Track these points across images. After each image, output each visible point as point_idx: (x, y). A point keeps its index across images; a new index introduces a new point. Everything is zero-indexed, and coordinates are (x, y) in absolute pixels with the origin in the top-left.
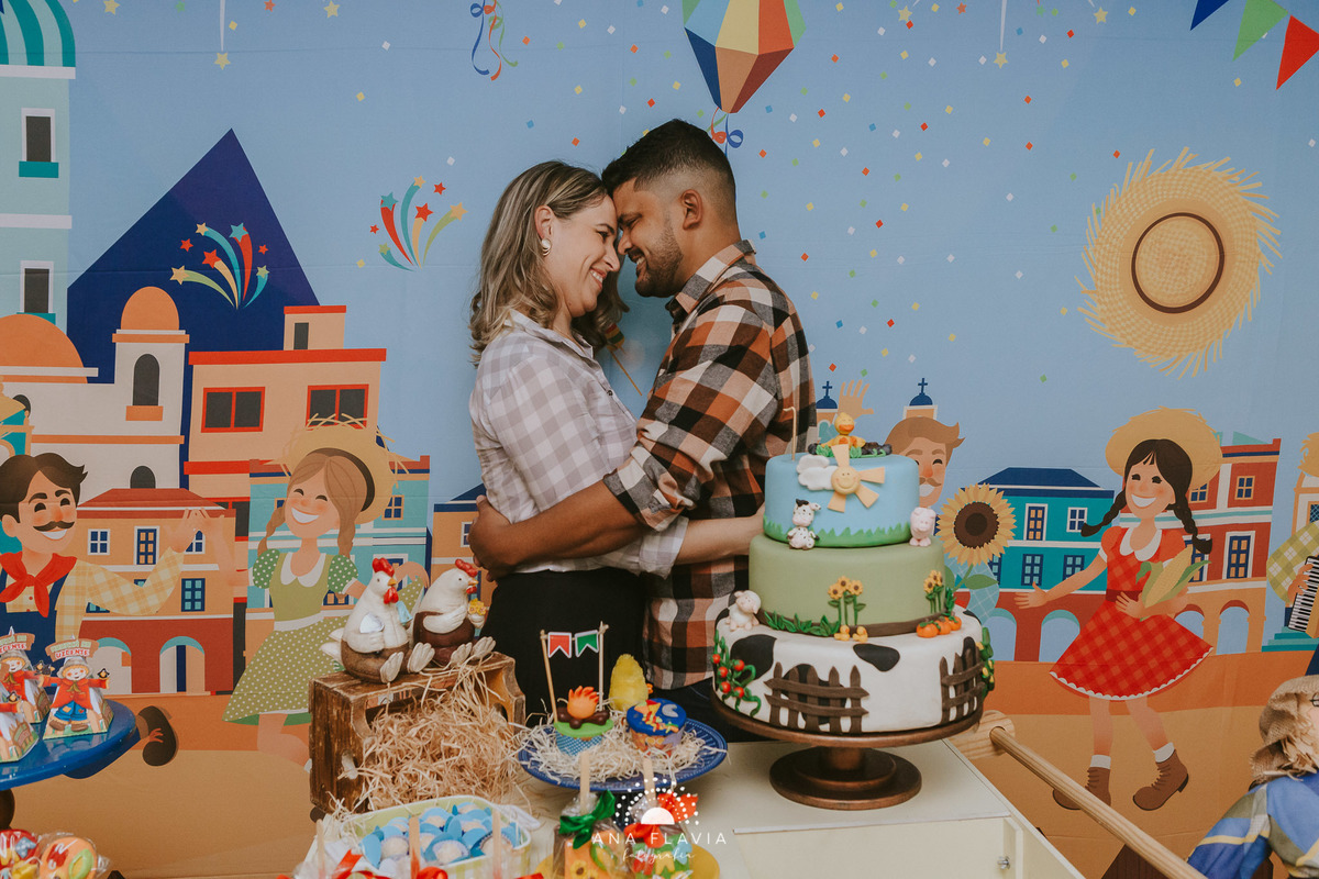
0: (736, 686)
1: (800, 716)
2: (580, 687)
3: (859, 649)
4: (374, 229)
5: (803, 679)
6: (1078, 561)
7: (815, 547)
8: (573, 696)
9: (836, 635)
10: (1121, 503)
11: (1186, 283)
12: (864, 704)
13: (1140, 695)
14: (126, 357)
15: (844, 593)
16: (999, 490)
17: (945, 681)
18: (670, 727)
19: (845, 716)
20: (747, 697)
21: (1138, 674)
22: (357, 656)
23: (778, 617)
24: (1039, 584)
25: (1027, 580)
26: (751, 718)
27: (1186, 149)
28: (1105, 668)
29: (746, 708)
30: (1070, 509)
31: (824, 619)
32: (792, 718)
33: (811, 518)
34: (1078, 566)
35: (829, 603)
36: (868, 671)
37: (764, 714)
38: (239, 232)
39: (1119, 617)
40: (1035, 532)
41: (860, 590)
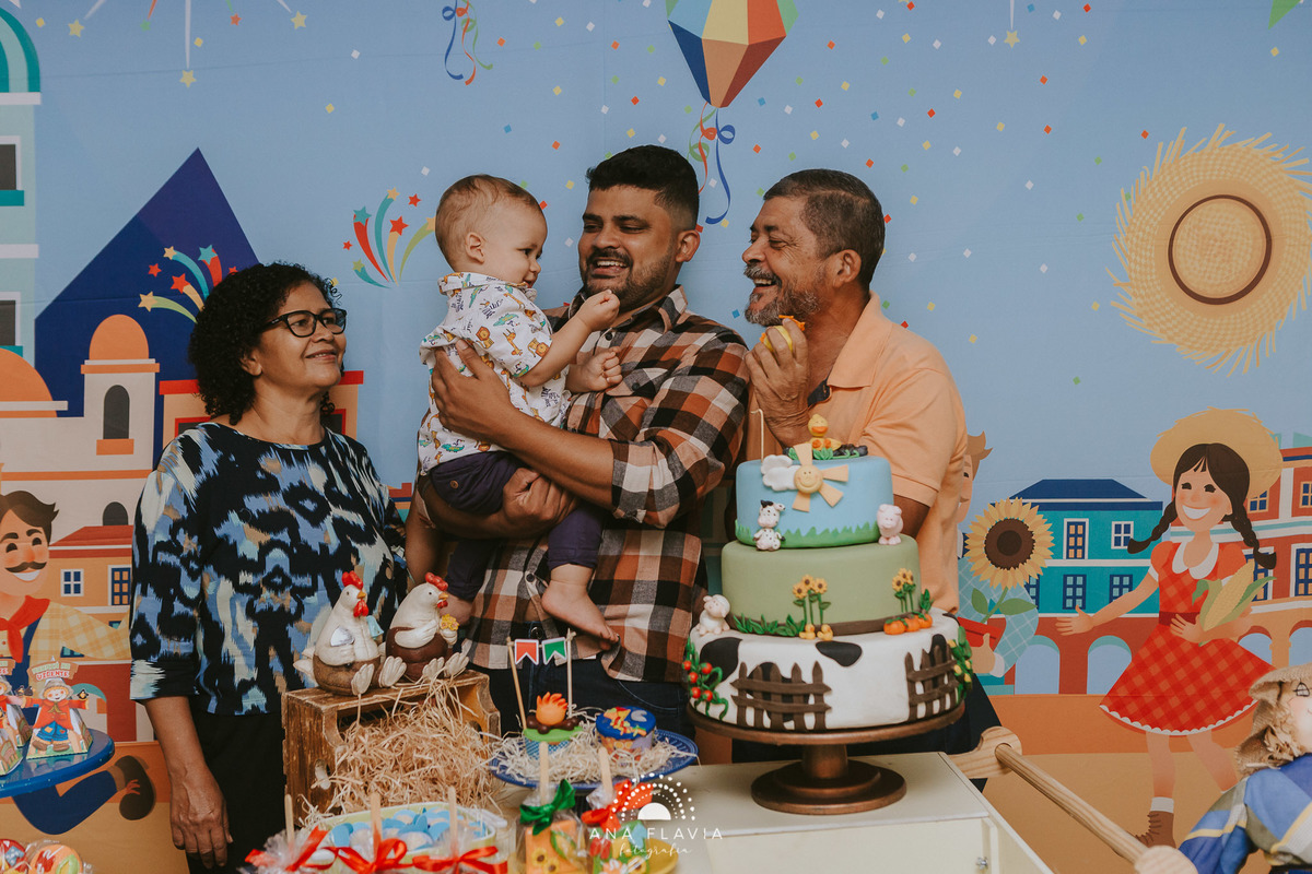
0: (705, 689)
1: (765, 714)
2: (548, 694)
3: (823, 647)
4: (348, 246)
5: (766, 677)
6: (1126, 581)
7: (780, 548)
8: (541, 703)
9: (801, 634)
10: (1171, 515)
11: (1230, 271)
12: (828, 699)
13: (1203, 729)
14: (96, 387)
15: (808, 592)
16: (1033, 505)
17: (910, 677)
18: (637, 731)
19: (809, 712)
20: (714, 700)
21: (1200, 706)
22: (329, 669)
23: (747, 620)
24: (1083, 608)
25: (1069, 603)
26: (720, 722)
27: (1221, 126)
28: (1161, 699)
29: (715, 711)
30: (1114, 523)
31: (789, 618)
32: (758, 718)
33: (776, 518)
34: (1126, 586)
35: (795, 603)
36: (830, 667)
37: (731, 717)
38: (208, 254)
39: (1175, 643)
40: (1076, 549)
41: (824, 588)
